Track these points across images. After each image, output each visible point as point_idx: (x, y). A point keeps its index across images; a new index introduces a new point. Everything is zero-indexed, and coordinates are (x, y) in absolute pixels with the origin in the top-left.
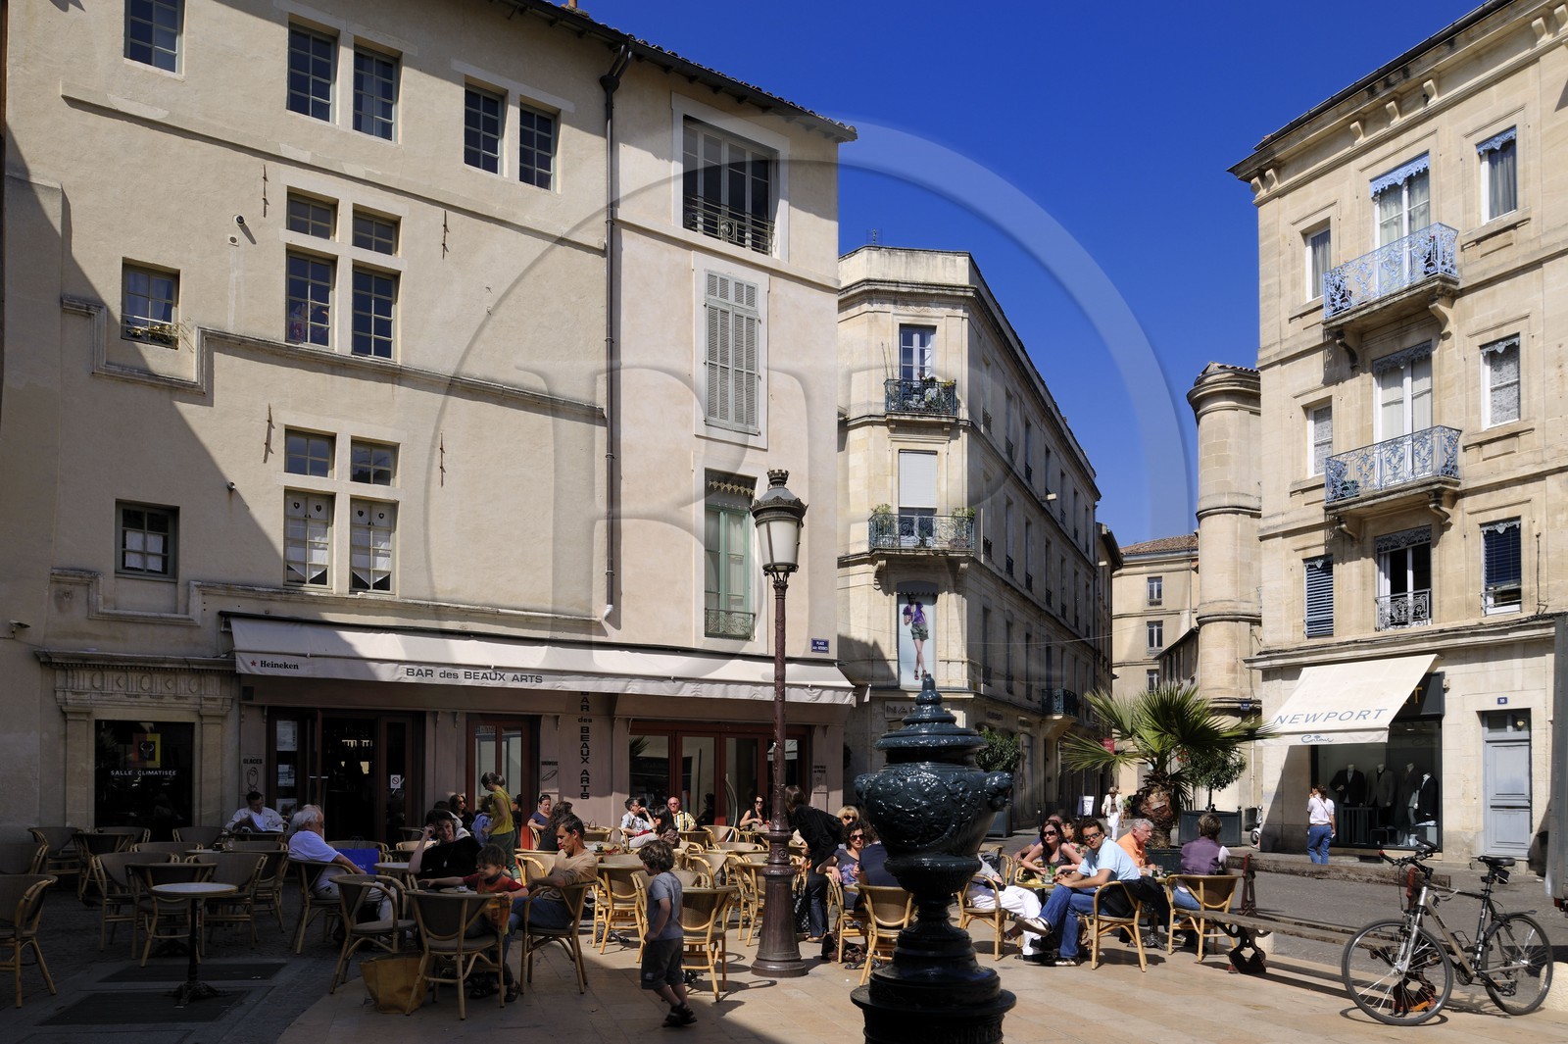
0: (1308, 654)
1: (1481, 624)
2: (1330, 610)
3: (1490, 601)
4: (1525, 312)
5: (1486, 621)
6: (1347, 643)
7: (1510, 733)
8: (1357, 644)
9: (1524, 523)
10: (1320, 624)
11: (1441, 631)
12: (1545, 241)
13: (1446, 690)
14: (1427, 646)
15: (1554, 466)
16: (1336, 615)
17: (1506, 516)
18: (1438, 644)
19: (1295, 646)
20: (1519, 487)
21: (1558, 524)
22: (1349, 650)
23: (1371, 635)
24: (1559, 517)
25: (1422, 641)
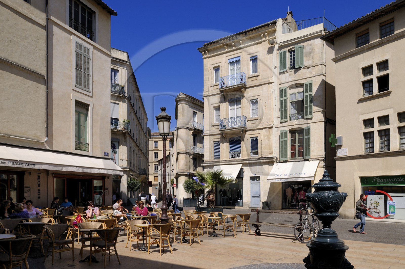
0: (215, 163)
1: (251, 158)
2: (219, 153)
3: (252, 154)
4: (259, 94)
5: (252, 158)
6: (224, 161)
7: (256, 181)
8: (226, 161)
9: (259, 138)
10: (217, 156)
11: (243, 159)
12: (263, 80)
13: (244, 172)
14: (240, 162)
15: (264, 127)
16: (221, 154)
17: (255, 136)
18: (243, 162)
19: (212, 161)
20: (258, 131)
21: (265, 139)
22: (224, 162)
23: (228, 159)
24: (265, 137)
25: (239, 161)
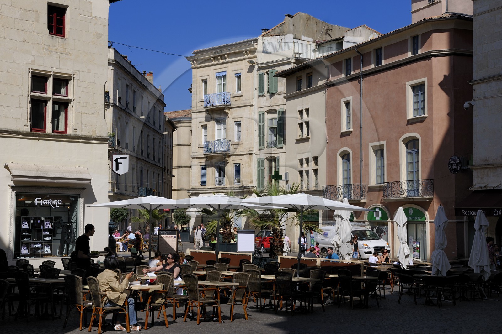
0: (201, 190)
1: (233, 187)
2: (206, 179)
3: (236, 181)
5: (235, 186)
6: (209, 188)
8: (211, 189)
9: (241, 165)
10: (204, 183)
11: (226, 188)
12: (245, 102)
14: (223, 191)
15: (246, 153)
16: (207, 181)
17: (238, 162)
18: (225, 191)
19: (198, 188)
20: (240, 156)
21: (246, 166)
22: (209, 190)
23: (214, 187)
24: (246, 164)
